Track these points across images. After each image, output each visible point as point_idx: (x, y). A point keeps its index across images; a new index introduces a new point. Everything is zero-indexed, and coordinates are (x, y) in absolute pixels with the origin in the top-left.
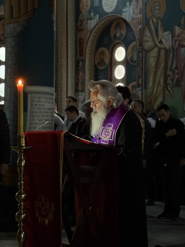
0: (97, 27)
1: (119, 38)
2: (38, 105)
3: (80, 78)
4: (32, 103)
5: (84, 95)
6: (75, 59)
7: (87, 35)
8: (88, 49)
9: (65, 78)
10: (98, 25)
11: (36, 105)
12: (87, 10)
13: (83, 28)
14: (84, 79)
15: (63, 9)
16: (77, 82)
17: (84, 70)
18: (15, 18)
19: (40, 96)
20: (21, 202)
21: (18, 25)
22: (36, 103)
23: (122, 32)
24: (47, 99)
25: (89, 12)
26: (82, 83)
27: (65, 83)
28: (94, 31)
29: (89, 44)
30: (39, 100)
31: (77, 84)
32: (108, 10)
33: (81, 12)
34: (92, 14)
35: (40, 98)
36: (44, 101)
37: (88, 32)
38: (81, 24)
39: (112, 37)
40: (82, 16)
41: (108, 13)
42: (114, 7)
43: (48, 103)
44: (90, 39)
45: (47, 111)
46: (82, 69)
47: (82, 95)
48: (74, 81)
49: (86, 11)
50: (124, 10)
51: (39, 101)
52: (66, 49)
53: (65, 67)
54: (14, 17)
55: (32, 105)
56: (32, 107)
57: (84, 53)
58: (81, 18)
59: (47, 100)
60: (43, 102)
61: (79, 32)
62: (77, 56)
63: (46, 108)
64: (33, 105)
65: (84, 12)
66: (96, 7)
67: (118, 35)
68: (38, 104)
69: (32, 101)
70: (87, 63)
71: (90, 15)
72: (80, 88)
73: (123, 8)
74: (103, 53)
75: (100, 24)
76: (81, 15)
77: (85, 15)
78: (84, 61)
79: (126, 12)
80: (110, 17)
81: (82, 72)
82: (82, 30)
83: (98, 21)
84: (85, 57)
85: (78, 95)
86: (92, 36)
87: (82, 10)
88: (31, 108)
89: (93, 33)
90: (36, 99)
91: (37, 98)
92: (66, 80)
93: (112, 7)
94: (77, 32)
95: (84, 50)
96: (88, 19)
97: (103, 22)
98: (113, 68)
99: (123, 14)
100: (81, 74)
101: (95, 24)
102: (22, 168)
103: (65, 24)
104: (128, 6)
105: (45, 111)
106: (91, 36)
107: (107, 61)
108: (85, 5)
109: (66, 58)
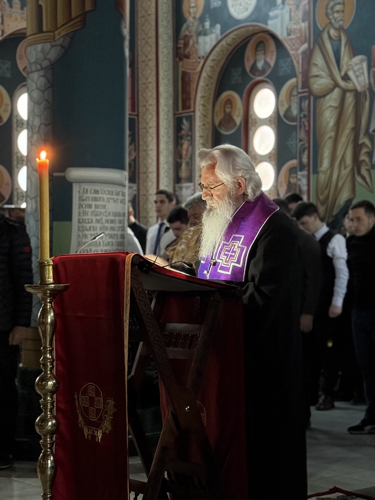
0: (217, 49)
1: (263, 72)
2: (93, 206)
3: (184, 153)
4: (82, 203)
5: (192, 188)
6: (175, 114)
7: (197, 66)
8: (199, 95)
9: (153, 154)
10: (220, 45)
11: (90, 206)
12: (198, 16)
13: (189, 53)
14: (191, 156)
15: (149, 15)
16: (177, 163)
17: (191, 136)
18: (46, 32)
19: (98, 187)
20: (46, 395)
21: (52, 46)
22: (90, 203)
23: (268, 60)
24: (112, 194)
25: (202, 20)
26: (187, 163)
27: (155, 163)
28: (211, 58)
29: (201, 84)
30: (96, 196)
31: (177, 167)
32: (238, 14)
33: (185, 20)
34: (207, 24)
35: (97, 192)
36: (106, 199)
37: (199, 60)
38: (186, 45)
39: (248, 69)
40: (188, 28)
41: (238, 22)
42: (251, 8)
43: (114, 201)
44: (204, 74)
45: (112, 218)
46: (188, 136)
47: (187, 188)
48: (171, 159)
49: (194, 18)
50: (271, 14)
51: (95, 199)
52: (154, 96)
53: (153, 131)
54: (44, 29)
55: (82, 206)
56: (82, 212)
57: (192, 102)
58: (184, 31)
59: (112, 197)
60: (103, 200)
61: (181, 60)
62: (178, 110)
63: (109, 214)
64: (84, 206)
65: (191, 19)
66: (215, 8)
67: (260, 65)
68: (93, 203)
69: (81, 199)
70: (198, 123)
71: (203, 26)
72: (184, 174)
73: (270, 10)
74: (229, 102)
75: (223, 43)
76: (185, 26)
77: (193, 26)
78: (191, 119)
79: (276, 17)
80: (243, 30)
81: (188, 140)
82: (187, 57)
83: (220, 38)
84: (194, 112)
85: (181, 188)
86: (207, 68)
87: (186, 15)
88: (80, 213)
89: (209, 62)
90: (89, 195)
91: (92, 191)
92: (155, 158)
93: (247, 9)
94: (177, 60)
95: (192, 97)
96: (199, 34)
97: (229, 39)
98: (251, 133)
99: (270, 22)
100: (185, 146)
101: (214, 43)
102: (49, 327)
103: (154, 46)
104: (279, 6)
105: (108, 218)
106: (205, 69)
107: (238, 119)
108: (193, 5)
109: (154, 113)
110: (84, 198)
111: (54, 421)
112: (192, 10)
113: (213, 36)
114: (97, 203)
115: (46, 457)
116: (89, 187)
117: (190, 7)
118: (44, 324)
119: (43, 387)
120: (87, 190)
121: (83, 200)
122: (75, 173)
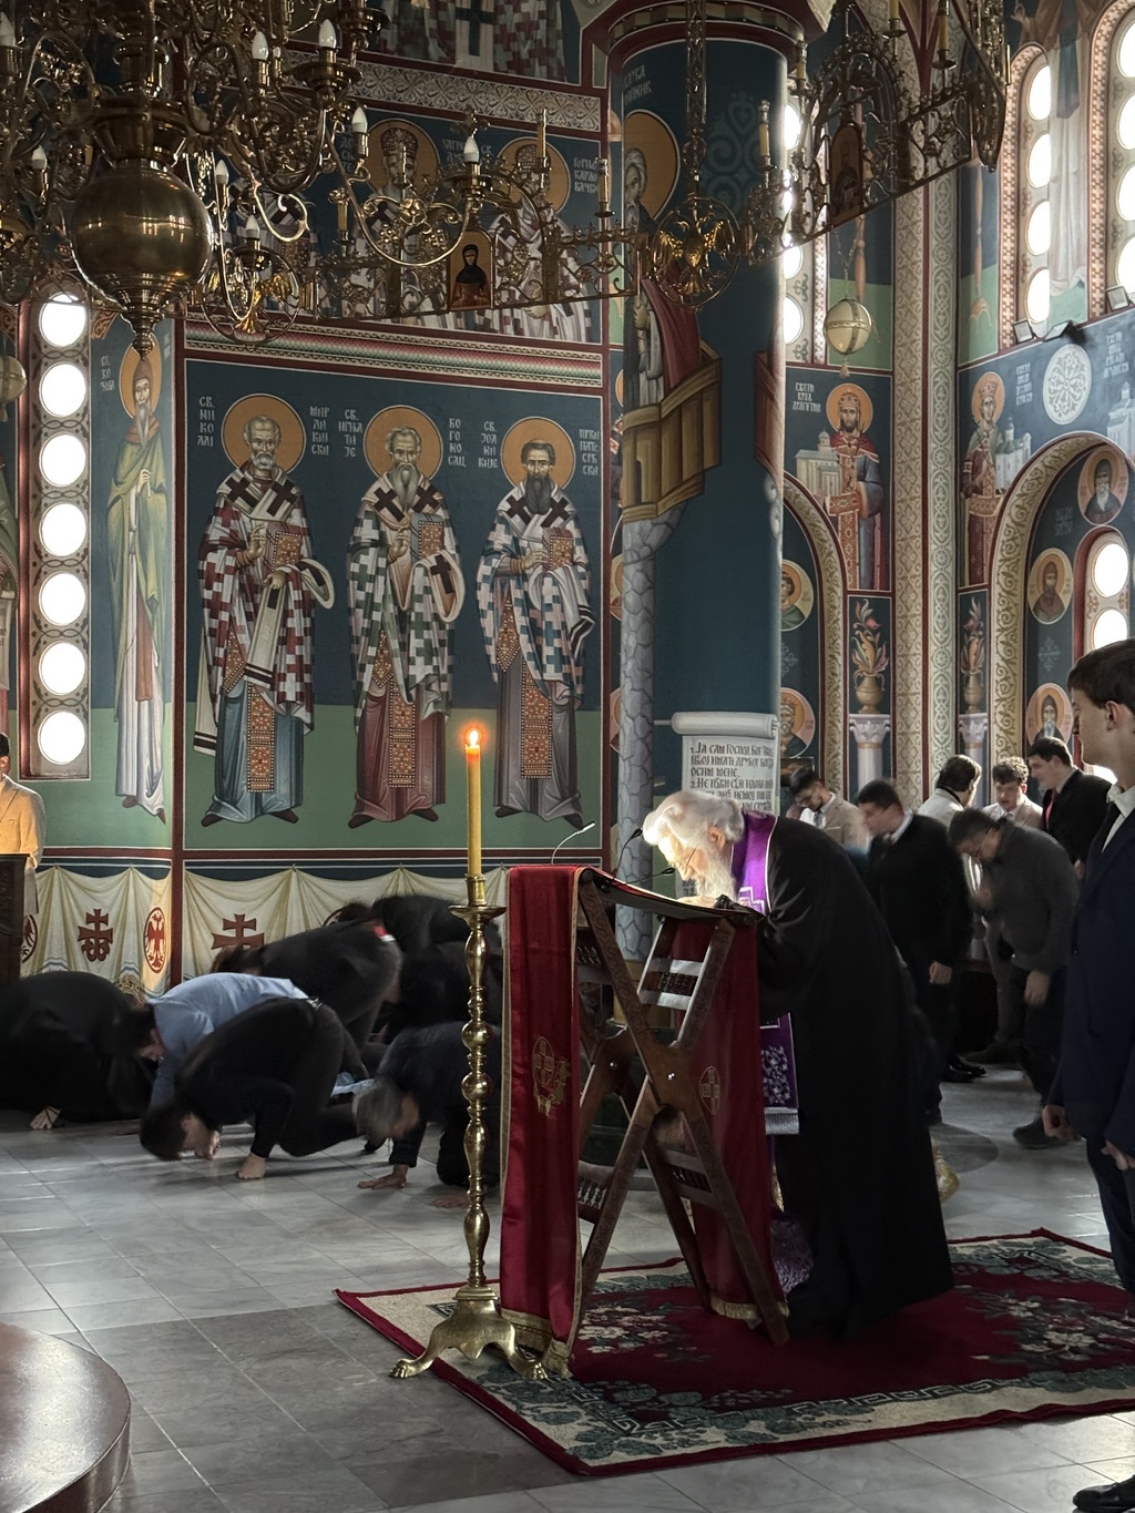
0: (1027, 476)
1: (1107, 513)
2: (715, 772)
3: (973, 658)
4: (696, 767)
5: (986, 721)
6: (957, 591)
7: (994, 507)
8: (998, 556)
10: (1032, 468)
11: (710, 772)
12: (995, 419)
13: (981, 483)
14: (984, 663)
15: (913, 420)
16: (962, 675)
17: (984, 630)
18: (645, 503)
19: (722, 742)
20: (475, 1049)
21: (654, 525)
22: (710, 766)
24: (747, 753)
25: (1001, 426)
26: (978, 676)
27: (920, 679)
28: (1018, 490)
29: (1002, 537)
30: (720, 755)
31: (961, 683)
32: (1060, 415)
33: (976, 426)
34: (1010, 433)
35: (720, 749)
36: (736, 760)
37: (996, 496)
38: (976, 470)
41: (1061, 428)
42: (1080, 405)
43: (750, 764)
45: (746, 790)
46: (978, 629)
47: (977, 721)
48: (951, 670)
49: (989, 422)
50: (1112, 415)
51: (718, 761)
52: (920, 560)
53: (917, 622)
54: (643, 500)
57: (986, 569)
58: (973, 446)
59: (747, 757)
60: (732, 762)
61: (967, 496)
64: (700, 772)
65: (985, 425)
66: (1023, 405)
67: (1102, 502)
68: (715, 767)
69: (694, 761)
70: (996, 606)
71: (1004, 438)
72: (972, 696)
73: (1110, 409)
74: (1052, 568)
75: (1037, 464)
76: (975, 436)
77: (988, 437)
78: (984, 600)
79: (1120, 421)
80: (1069, 441)
81: (980, 637)
82: (978, 491)
83: (1030, 458)
84: (989, 586)
85: (967, 721)
86: (1011, 509)
87: (977, 417)
89: (1014, 497)
90: (708, 754)
91: (713, 749)
93: (1073, 408)
94: (963, 495)
95: (987, 561)
96: (997, 451)
97: (1047, 458)
98: (1088, 622)
99: (1110, 429)
100: (974, 647)
101: (1021, 466)
103: (919, 473)
104: (1127, 400)
105: (739, 790)
106: (1007, 510)
107: (1066, 599)
108: (987, 400)
110: (700, 759)
111: (485, 1084)
112: (986, 408)
113: (1020, 453)
114: (720, 767)
115: (474, 1129)
116: (708, 742)
117: (983, 403)
118: (473, 956)
119: (470, 1039)
120: (705, 747)
121: (699, 763)
122: (685, 721)
